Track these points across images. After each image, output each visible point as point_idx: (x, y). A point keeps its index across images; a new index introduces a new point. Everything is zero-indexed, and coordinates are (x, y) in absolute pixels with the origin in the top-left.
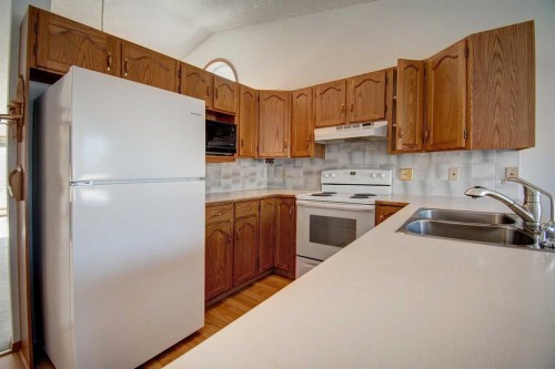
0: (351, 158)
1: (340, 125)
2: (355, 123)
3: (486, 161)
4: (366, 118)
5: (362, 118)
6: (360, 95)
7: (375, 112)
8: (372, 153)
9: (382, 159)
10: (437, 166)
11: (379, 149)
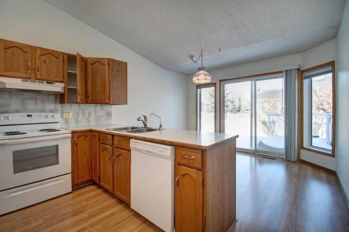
0: (24, 104)
1: (25, 79)
2: (41, 80)
3: (102, 109)
4: (49, 78)
5: (47, 78)
6: (45, 62)
7: (56, 77)
8: (43, 101)
9: (51, 106)
10: (83, 110)
11: (49, 100)
